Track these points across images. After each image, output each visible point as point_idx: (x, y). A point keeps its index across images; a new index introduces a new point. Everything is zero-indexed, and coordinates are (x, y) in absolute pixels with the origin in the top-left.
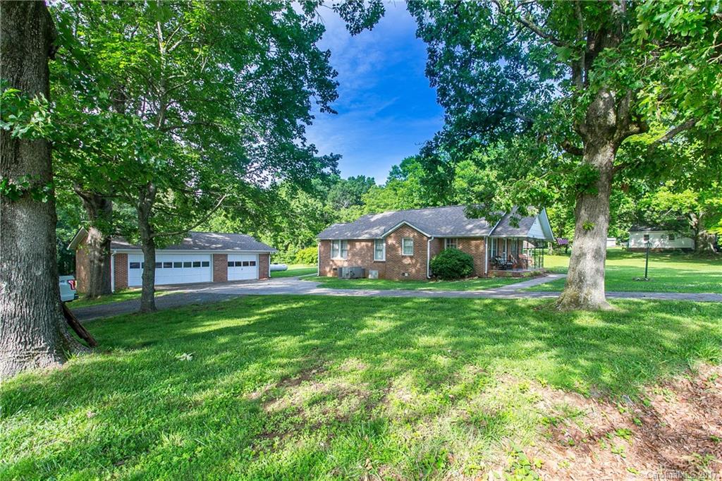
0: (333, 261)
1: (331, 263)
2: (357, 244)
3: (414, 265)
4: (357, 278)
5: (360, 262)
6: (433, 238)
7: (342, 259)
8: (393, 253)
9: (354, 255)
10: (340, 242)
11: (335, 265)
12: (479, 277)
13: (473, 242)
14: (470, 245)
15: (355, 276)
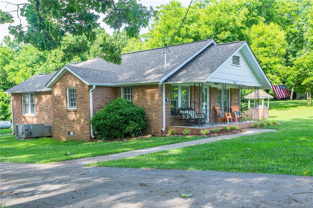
0: (24, 117)
1: (23, 120)
2: (43, 96)
3: (79, 121)
4: (37, 137)
5: (46, 117)
6: (94, 87)
7: (33, 115)
8: (59, 106)
9: (41, 110)
10: (30, 95)
11: (26, 121)
12: (154, 136)
13: (149, 91)
14: (145, 94)
15: (33, 136)
